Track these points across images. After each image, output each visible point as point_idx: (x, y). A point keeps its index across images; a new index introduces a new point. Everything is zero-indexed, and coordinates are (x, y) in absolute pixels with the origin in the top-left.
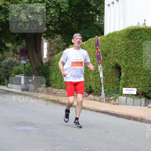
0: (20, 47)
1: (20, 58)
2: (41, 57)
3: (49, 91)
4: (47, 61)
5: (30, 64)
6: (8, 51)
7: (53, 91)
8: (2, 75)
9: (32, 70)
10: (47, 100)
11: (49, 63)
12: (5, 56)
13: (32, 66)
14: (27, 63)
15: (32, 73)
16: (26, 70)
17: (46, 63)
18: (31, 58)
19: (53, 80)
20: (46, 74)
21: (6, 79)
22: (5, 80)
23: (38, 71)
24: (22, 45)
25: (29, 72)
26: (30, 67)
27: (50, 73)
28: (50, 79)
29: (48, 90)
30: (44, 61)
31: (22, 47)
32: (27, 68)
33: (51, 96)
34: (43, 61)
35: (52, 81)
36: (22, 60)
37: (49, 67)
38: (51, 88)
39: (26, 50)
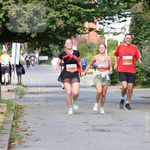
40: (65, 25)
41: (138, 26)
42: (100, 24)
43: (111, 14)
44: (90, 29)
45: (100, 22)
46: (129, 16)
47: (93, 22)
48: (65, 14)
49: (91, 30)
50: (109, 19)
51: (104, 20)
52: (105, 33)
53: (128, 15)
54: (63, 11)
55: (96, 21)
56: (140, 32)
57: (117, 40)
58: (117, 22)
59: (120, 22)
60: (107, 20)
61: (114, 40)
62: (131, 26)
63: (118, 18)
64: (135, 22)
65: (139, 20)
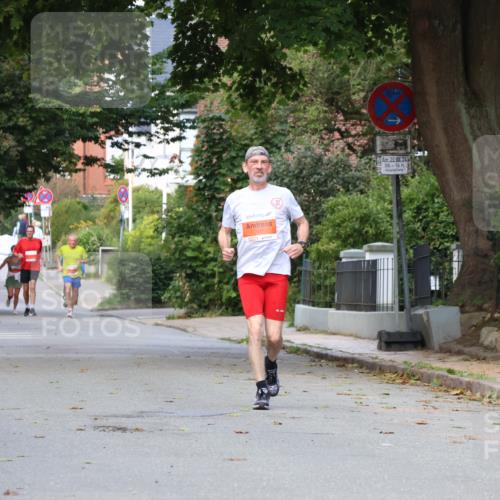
0: (371, 75)
1: (373, 141)
5: (433, 180)
6: (296, 97)
12: (278, 127)
13: (443, 189)
14: (413, 173)
15: (443, 236)
16: (407, 215)
18: (440, 139)
24: (380, 58)
25: (424, 229)
26: (433, 196)
31: (379, 70)
32: (416, 204)
36: (384, 152)
39: (406, 90)
40: (20, 149)
41: (214, 153)
42: (113, 145)
43: (142, 120)
44: (86, 158)
45: (115, 139)
46: (191, 128)
47: (96, 140)
48: (21, 119)
49: (90, 161)
50: (139, 134)
51: (126, 136)
52: (130, 171)
53: (188, 125)
54: (15, 111)
55: (103, 137)
56: (220, 168)
57: (159, 188)
58: (160, 142)
59: (168, 142)
60: (134, 136)
61: (152, 188)
62: (197, 152)
63: (162, 131)
64: (207, 142)
65: (217, 137)
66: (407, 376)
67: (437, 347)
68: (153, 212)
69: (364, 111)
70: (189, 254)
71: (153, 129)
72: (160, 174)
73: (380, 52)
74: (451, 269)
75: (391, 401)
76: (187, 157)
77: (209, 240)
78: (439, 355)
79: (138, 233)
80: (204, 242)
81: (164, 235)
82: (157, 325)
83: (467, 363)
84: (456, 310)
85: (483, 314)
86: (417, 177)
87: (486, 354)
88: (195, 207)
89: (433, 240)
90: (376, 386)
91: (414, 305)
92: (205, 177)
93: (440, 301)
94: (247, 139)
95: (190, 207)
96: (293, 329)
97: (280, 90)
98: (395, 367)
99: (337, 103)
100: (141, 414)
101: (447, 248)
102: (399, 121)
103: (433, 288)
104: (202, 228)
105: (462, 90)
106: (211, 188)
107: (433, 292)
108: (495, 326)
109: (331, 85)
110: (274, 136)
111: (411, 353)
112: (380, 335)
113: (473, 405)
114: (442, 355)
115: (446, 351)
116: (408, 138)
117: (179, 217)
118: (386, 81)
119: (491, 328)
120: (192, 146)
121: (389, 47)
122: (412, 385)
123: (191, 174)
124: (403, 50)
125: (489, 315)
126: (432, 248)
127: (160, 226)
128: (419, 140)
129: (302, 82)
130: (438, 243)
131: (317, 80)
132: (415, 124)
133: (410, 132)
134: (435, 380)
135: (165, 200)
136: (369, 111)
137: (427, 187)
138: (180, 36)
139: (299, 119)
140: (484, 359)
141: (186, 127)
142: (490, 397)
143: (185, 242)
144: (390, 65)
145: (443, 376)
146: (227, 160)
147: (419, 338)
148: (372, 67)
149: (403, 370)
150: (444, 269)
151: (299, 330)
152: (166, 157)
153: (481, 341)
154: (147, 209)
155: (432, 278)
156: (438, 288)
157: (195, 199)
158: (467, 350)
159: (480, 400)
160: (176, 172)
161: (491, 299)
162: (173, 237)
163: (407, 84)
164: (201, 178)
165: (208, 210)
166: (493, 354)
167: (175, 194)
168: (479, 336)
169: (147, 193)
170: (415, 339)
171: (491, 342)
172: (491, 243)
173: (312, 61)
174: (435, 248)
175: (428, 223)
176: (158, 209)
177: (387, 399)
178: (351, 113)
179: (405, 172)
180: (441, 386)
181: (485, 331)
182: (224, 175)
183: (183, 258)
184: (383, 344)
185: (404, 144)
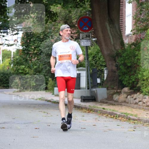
0: (79, 14)
1: (79, 35)
2: (121, 32)
3: (137, 101)
4: (133, 41)
5: (98, 47)
6: (55, 21)
7: (145, 101)
8: (42, 69)
9: (101, 59)
10: (134, 120)
11: (137, 45)
12: (49, 31)
13: (101, 51)
14: (92, 45)
15: (101, 66)
16: (90, 59)
17: (130, 46)
18: (100, 34)
19: (145, 78)
20: (130, 67)
21: (51, 78)
22: (48, 80)
23: (115, 60)
24: (81, 9)
25: (95, 63)
26: (98, 53)
27: (138, 65)
28: (140, 76)
29: (136, 99)
30: (126, 41)
31: (81, 12)
32: (93, 55)
33: (142, 111)
34: (124, 39)
35: (144, 80)
36: (83, 39)
37: (137, 53)
38: (141, 95)
39: (90, 18)
43: (5, 28)
46: (21, 31)
50: (4, 32)
56: (30, 44)
57: (10, 50)
58: (11, 35)
59: (13, 35)
60: (2, 33)
61: (8, 50)
62: (23, 38)
63: (11, 32)
64: (26, 35)
65: (29, 34)
66: (90, 110)
67: (99, 101)
68: (8, 58)
69: (76, 25)
70: (20, 71)
71: (8, 31)
72: (11, 46)
73: (81, 6)
74: (104, 76)
75: (85, 118)
76: (19, 40)
77: (27, 67)
78: (100, 103)
79: (4, 65)
80: (25, 67)
81: (12, 65)
82: (10, 94)
83: (109, 106)
84: (105, 89)
85: (114, 90)
86: (93, 47)
87: (115, 103)
88: (22, 56)
89: (98, 67)
90: (80, 113)
91: (92, 87)
92: (25, 46)
93: (100, 86)
94: (39, 34)
95: (21, 56)
96: (54, 95)
97: (50, 19)
98: (86, 107)
99: (68, 23)
100: (4, 123)
101: (103, 69)
102: (87, 29)
103: (98, 82)
104: (24, 63)
105: (107, 19)
106: (27, 50)
107: (98, 83)
108: (118, 94)
109: (66, 17)
110: (48, 33)
111: (91, 103)
112: (81, 97)
113: (111, 119)
114: (101, 104)
115: (102, 102)
116: (90, 34)
117: (17, 60)
118: (83, 16)
119: (117, 95)
120: (21, 37)
121: (84, 5)
122: (91, 113)
123: (21, 46)
124: (89, 6)
125: (116, 91)
126: (98, 69)
127: (11, 62)
128: (94, 35)
129: (57, 16)
130: (100, 68)
131: (61, 15)
132: (92, 30)
133: (91, 32)
134: (99, 112)
135: (12, 54)
136: (78, 25)
137: (96, 50)
138: (17, 1)
139: (55, 28)
140: (114, 105)
141: (19, 31)
142: (116, 117)
143: (19, 67)
144: (85, 11)
145: (101, 110)
146: (32, 41)
147: (94, 98)
148: (79, 12)
149: (89, 108)
150: (102, 76)
151: (56, 96)
152: (13, 40)
153: (113, 99)
154: (7, 57)
155: (98, 79)
156: (100, 82)
157: (22, 54)
158: (109, 102)
159: (113, 118)
160: (16, 45)
161: (116, 85)
162: (15, 66)
163: (90, 17)
164: (24, 47)
165: (26, 57)
166: (117, 103)
167: (15, 52)
168: (113, 98)
169: (6, 52)
170: (93, 99)
171: (117, 99)
172: (116, 68)
173: (60, 9)
174: (99, 69)
175: (97, 61)
176: (10, 57)
177: (83, 118)
178: (72, 26)
179: (89, 45)
180: (101, 113)
181: (114, 96)
182: (31, 46)
183: (18, 73)
184: (82, 100)
185: (89, 36)
